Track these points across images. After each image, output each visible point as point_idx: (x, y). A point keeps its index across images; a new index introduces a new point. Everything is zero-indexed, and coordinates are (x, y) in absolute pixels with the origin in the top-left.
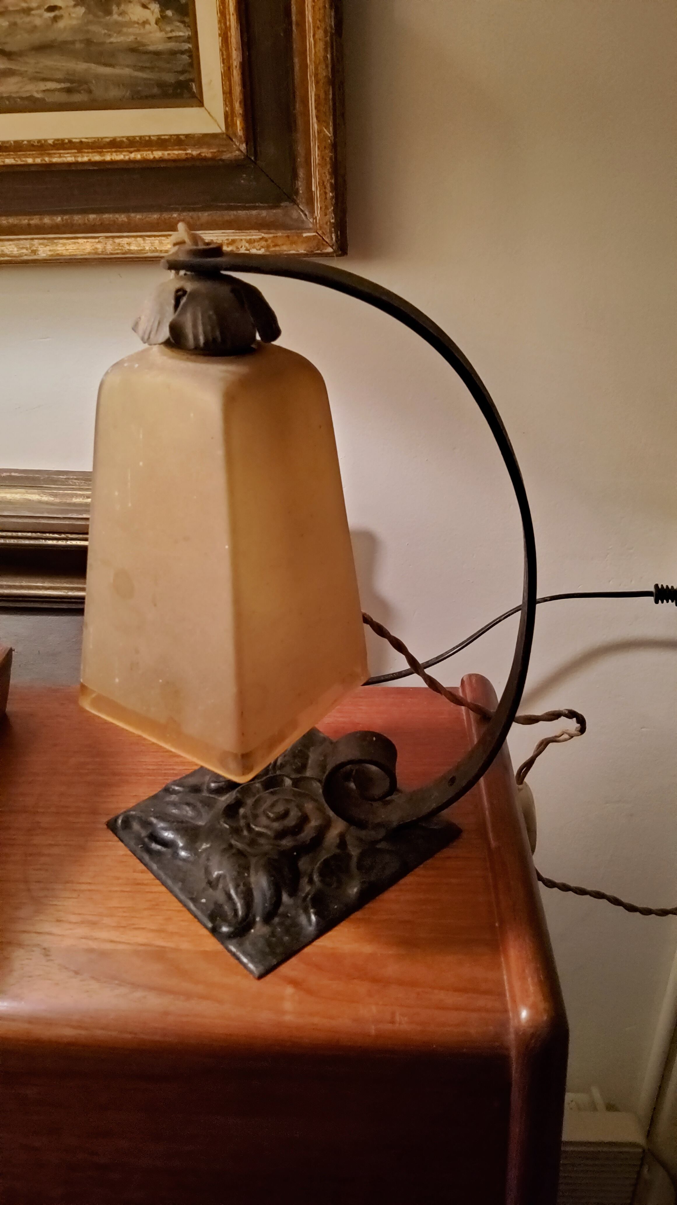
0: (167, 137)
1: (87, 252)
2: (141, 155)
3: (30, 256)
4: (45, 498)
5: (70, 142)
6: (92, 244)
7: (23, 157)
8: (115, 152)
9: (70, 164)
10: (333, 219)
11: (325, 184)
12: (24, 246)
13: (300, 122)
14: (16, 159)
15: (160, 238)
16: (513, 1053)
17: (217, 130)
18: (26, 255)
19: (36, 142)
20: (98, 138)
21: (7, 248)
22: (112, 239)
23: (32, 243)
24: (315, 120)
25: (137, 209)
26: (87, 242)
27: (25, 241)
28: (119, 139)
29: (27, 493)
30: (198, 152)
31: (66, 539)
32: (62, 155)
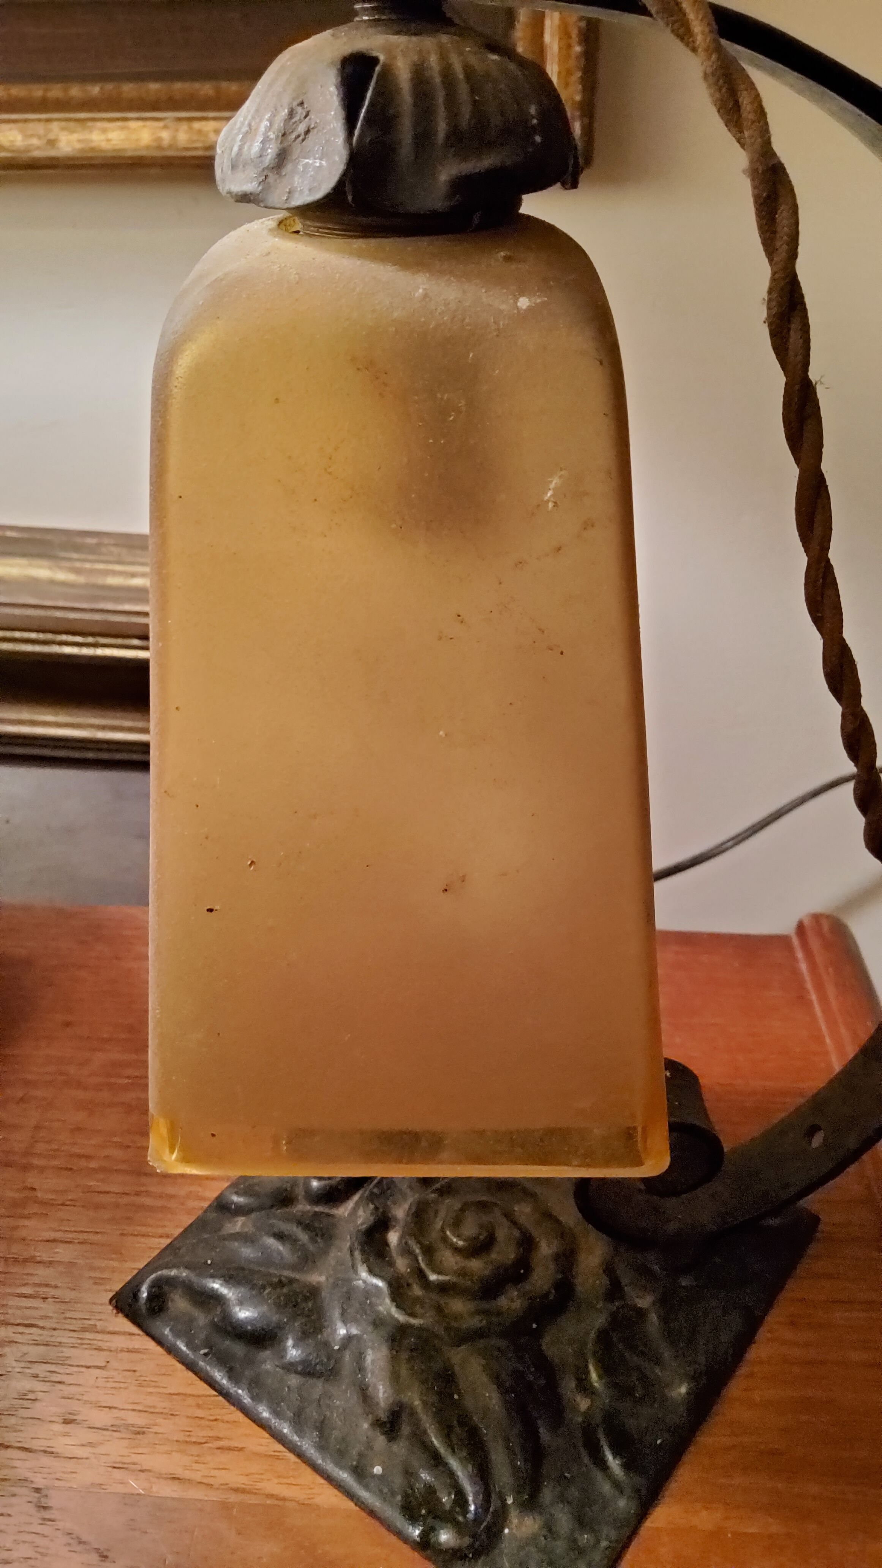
1: (144, 145)
3: (45, 150)
4: (60, 576)
6: (152, 132)
11: (568, 30)
12: (35, 133)
18: (38, 148)
22: (187, 123)
23: (49, 127)
26: (144, 126)
27: (35, 123)
29: (30, 565)
31: (95, 645)
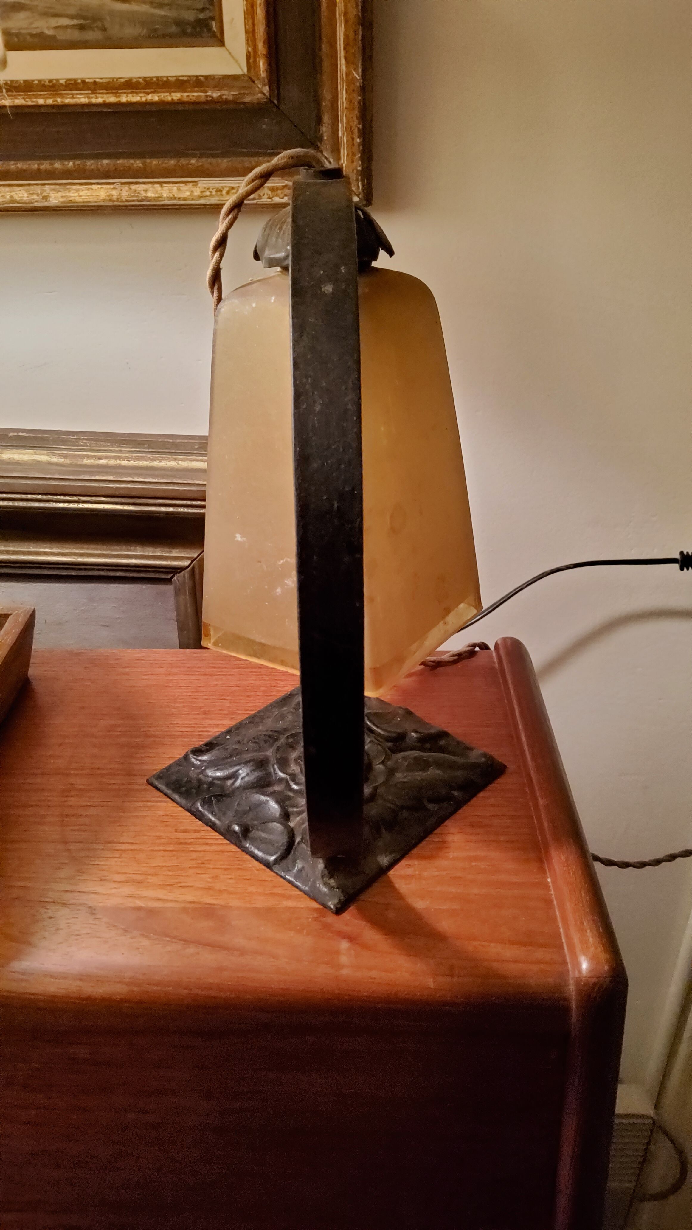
0: (185, 78)
1: (102, 198)
2: (158, 97)
3: (41, 202)
4: (54, 459)
5: (83, 82)
6: (106, 191)
7: (33, 97)
8: (131, 93)
9: (83, 106)
10: (360, 166)
11: (353, 129)
12: (35, 192)
13: (326, 64)
14: (27, 100)
15: (179, 184)
16: (574, 1005)
17: (239, 72)
18: (37, 201)
19: (47, 82)
20: (113, 79)
21: (16, 194)
22: (128, 186)
23: (43, 188)
24: (343, 61)
25: (153, 155)
26: (102, 188)
27: (35, 186)
28: (135, 80)
29: (35, 454)
30: (219, 94)
31: (78, 502)
32: (75, 96)
